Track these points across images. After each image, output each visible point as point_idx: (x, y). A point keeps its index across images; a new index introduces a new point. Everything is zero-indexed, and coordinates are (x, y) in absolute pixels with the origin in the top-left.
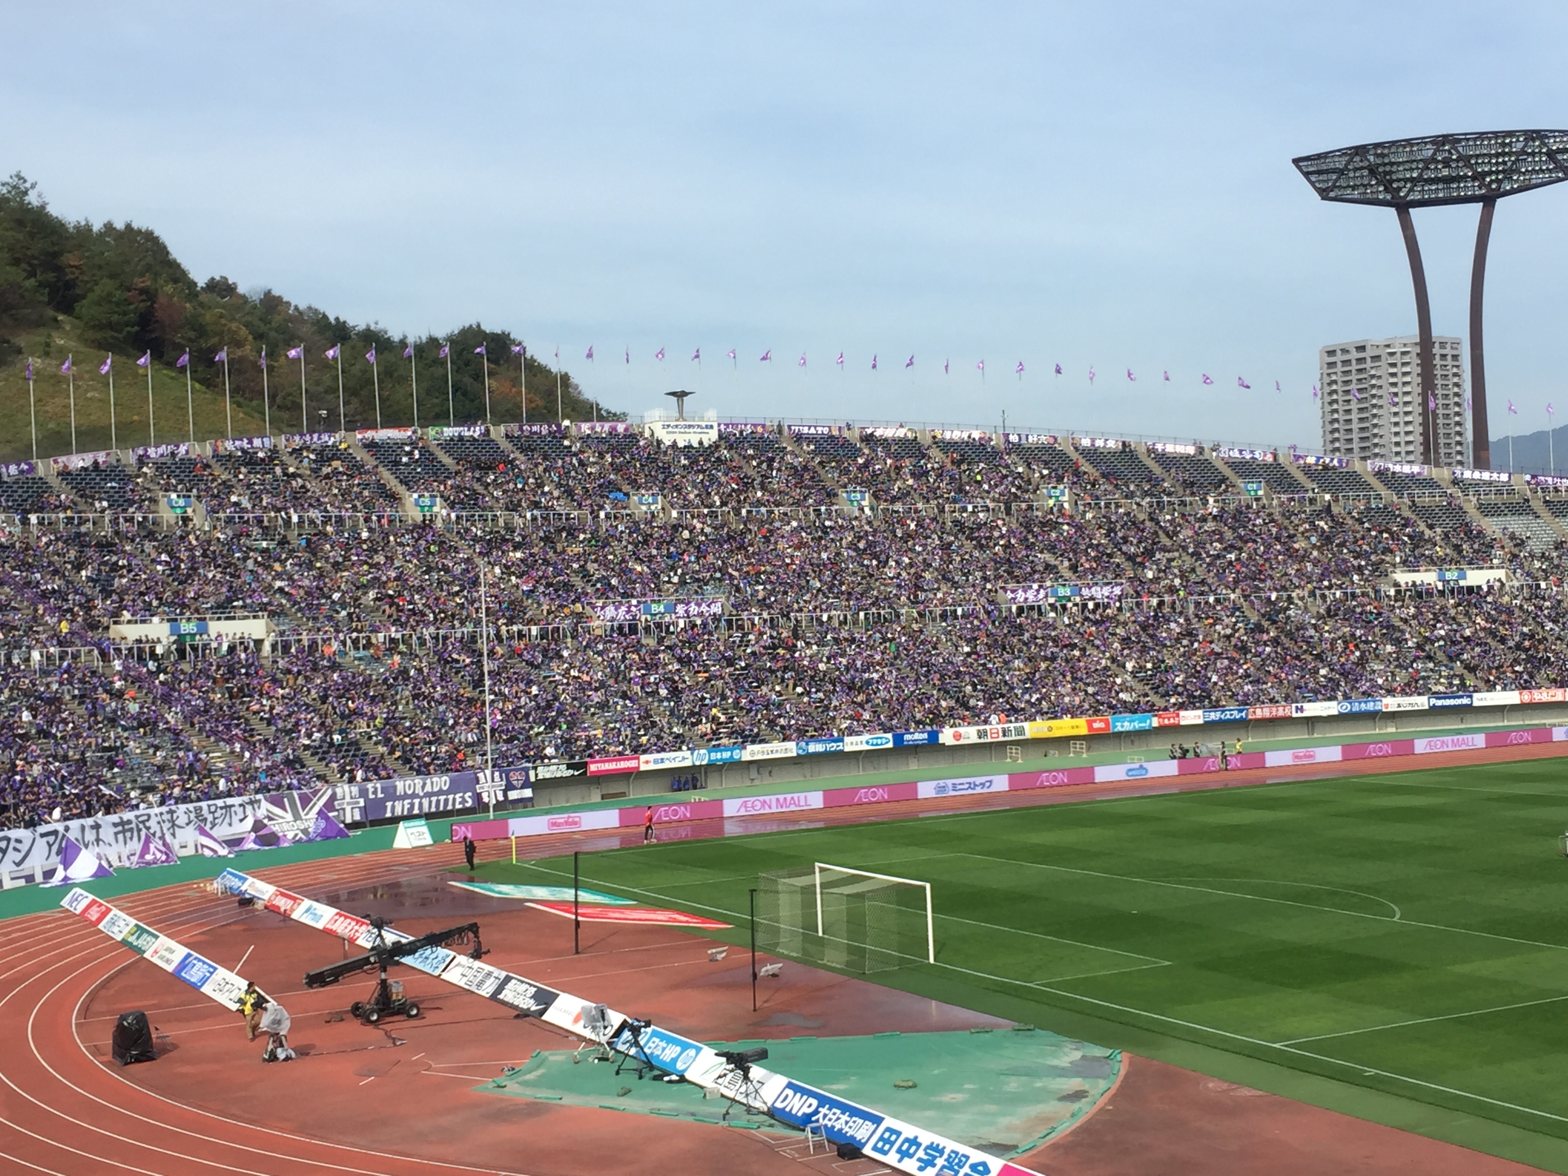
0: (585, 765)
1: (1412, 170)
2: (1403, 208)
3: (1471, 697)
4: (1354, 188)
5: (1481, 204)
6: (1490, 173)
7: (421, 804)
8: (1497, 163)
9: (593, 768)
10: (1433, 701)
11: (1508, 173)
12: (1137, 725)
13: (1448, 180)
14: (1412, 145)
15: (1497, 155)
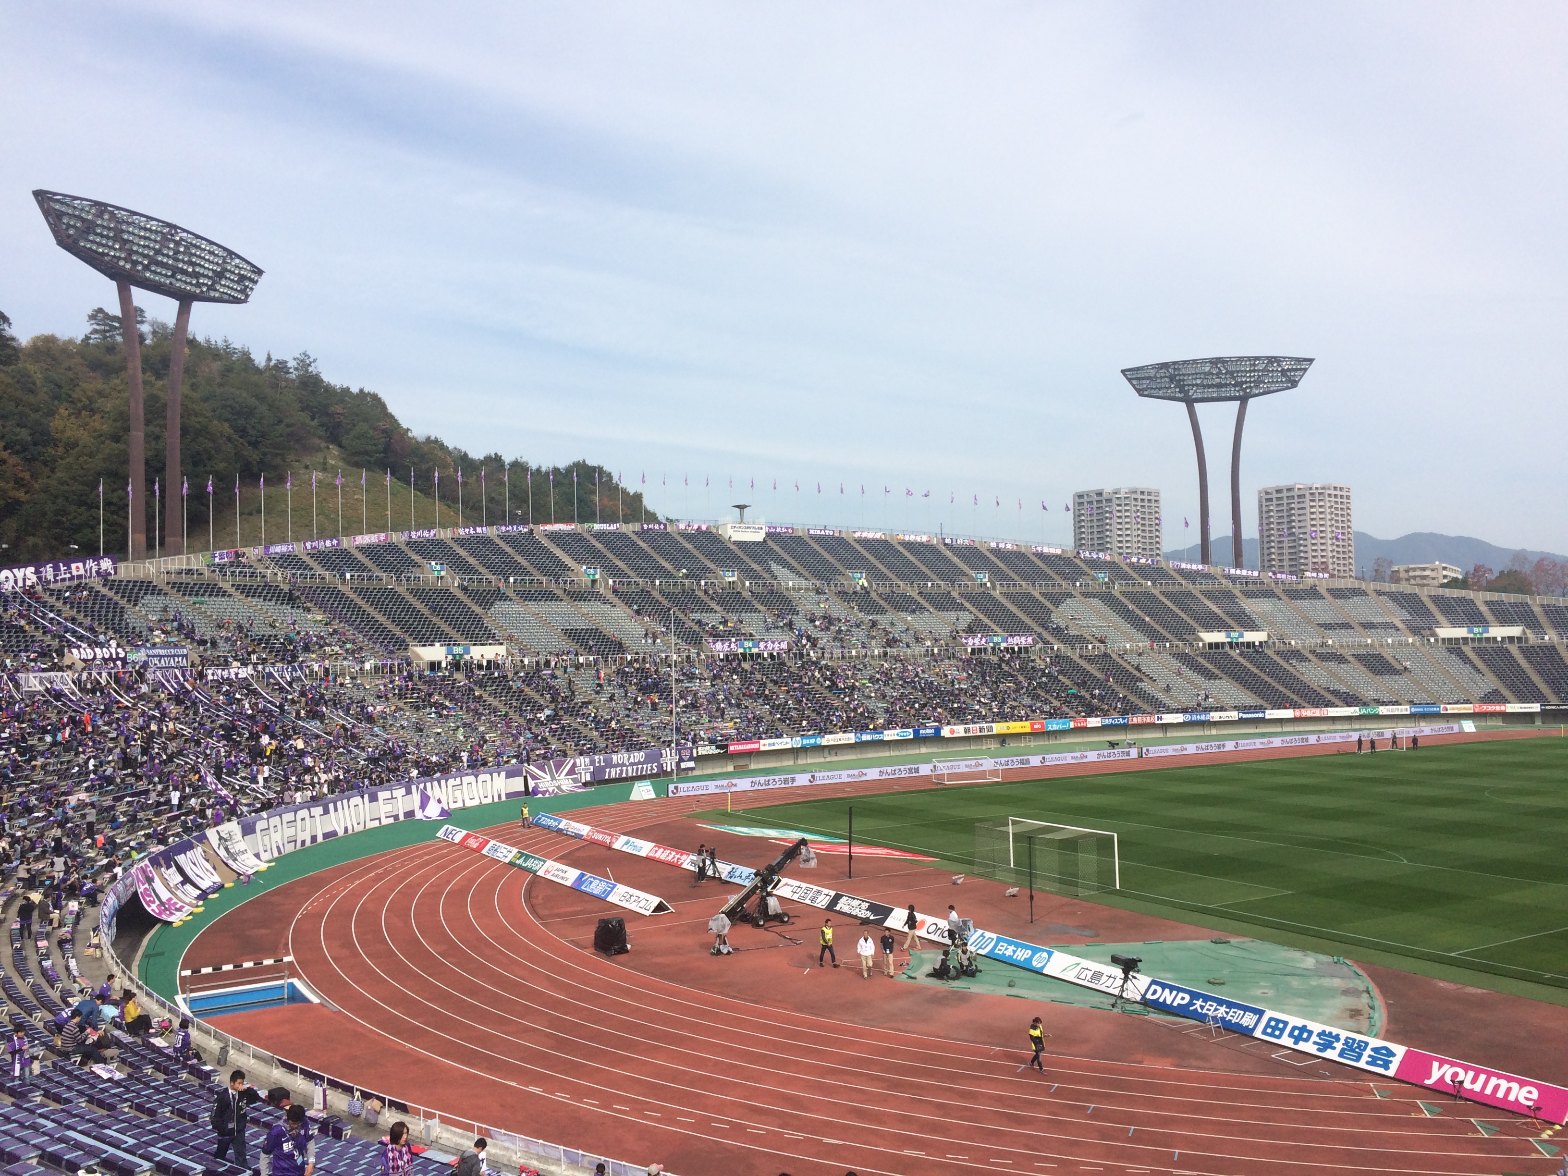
0: (727, 746)
1: (1196, 379)
2: (1190, 403)
3: (1264, 712)
4: (1160, 389)
5: (1239, 402)
6: (1246, 382)
7: (627, 770)
8: (1250, 377)
9: (732, 748)
10: (1241, 715)
11: (1258, 382)
12: (1061, 727)
13: (1220, 386)
14: (1197, 363)
15: (1250, 371)
